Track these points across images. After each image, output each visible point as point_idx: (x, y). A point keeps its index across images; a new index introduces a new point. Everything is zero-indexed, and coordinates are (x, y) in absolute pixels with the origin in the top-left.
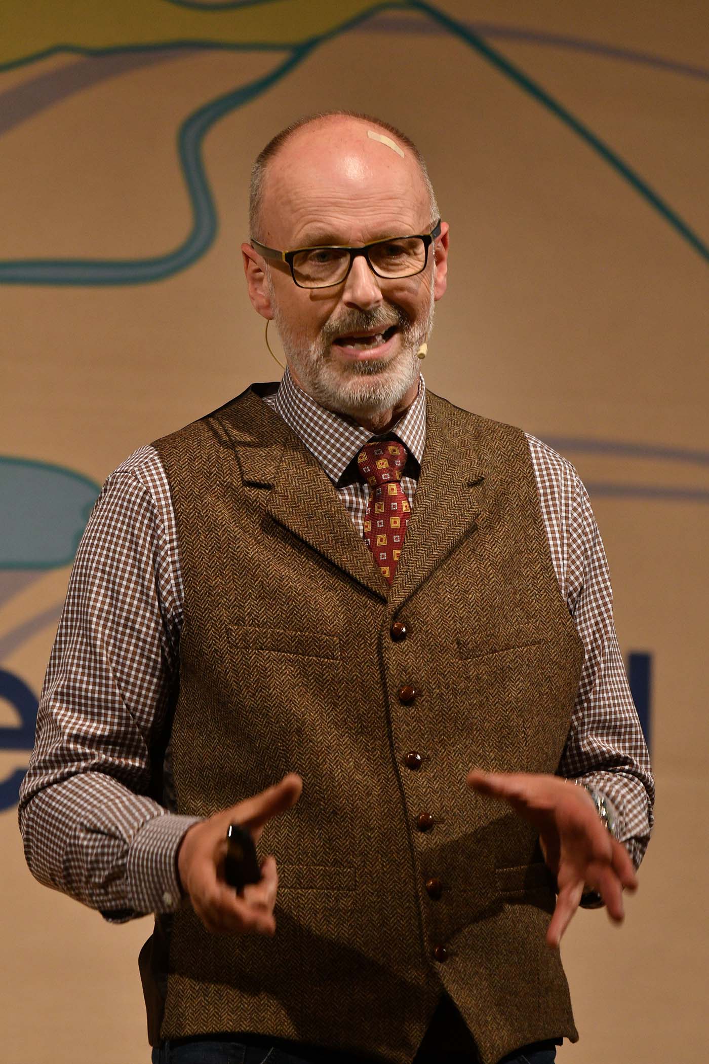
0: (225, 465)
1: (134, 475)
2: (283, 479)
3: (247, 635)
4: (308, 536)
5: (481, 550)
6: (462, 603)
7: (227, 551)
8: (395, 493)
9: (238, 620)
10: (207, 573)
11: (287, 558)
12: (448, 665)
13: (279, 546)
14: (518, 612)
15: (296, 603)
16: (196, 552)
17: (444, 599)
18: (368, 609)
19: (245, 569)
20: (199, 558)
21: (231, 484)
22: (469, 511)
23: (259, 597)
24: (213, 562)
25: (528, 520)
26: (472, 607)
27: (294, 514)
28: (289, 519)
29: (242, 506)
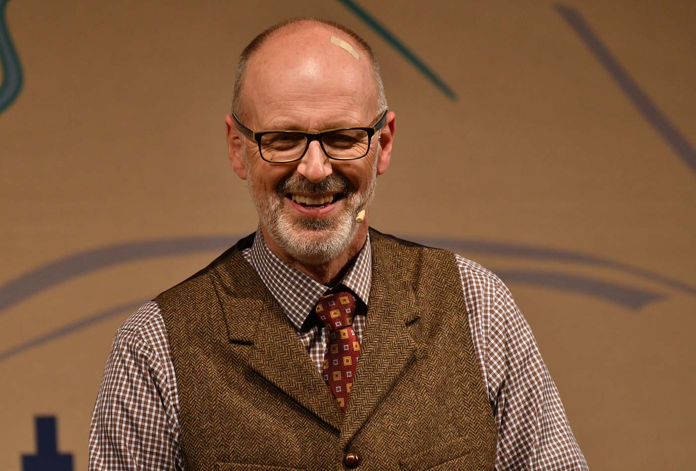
0: (215, 325)
1: (139, 334)
2: (260, 336)
4: (281, 384)
5: (419, 379)
6: (402, 430)
7: (215, 400)
8: (347, 336)
9: (224, 457)
10: (200, 418)
11: (265, 402)
13: (259, 392)
14: (451, 428)
15: (271, 442)
16: (191, 400)
17: (388, 427)
18: (331, 443)
19: (230, 414)
21: (220, 341)
22: (407, 348)
23: (241, 437)
24: (204, 409)
25: (459, 345)
26: (411, 431)
27: (270, 366)
28: (266, 371)
29: (229, 360)
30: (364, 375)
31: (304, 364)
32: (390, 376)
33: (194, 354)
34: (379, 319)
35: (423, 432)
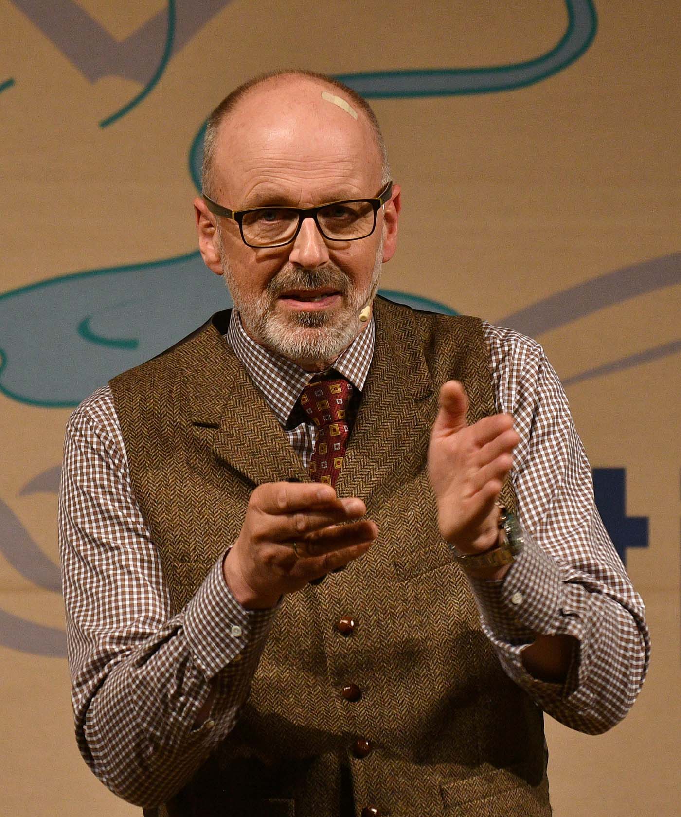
0: (176, 405)
2: (229, 417)
3: (191, 572)
4: (253, 474)
6: (400, 523)
7: (174, 489)
8: (338, 433)
9: (183, 556)
12: (385, 590)
13: (226, 485)
17: (383, 524)
19: (191, 507)
20: (146, 495)
21: (181, 424)
23: (205, 534)
24: (160, 498)
26: (411, 524)
27: (239, 452)
28: (234, 458)
29: (190, 446)
30: (355, 460)
31: (281, 450)
32: (389, 462)
33: (149, 437)
34: (379, 392)
35: (427, 524)
